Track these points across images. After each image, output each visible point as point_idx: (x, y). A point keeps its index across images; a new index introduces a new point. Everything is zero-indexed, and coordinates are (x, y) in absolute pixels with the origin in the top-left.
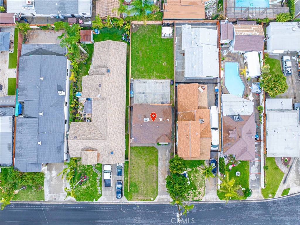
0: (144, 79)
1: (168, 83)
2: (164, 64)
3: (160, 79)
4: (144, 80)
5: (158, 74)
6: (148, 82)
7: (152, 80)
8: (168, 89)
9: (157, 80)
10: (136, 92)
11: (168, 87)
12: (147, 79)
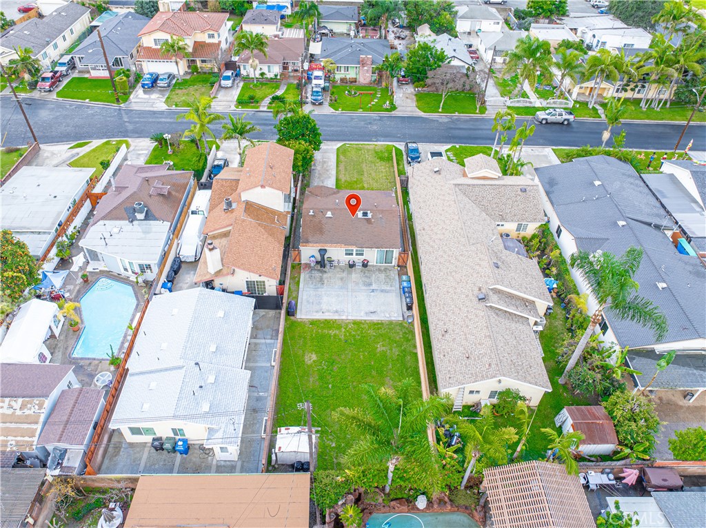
0: (375, 322)
1: (304, 311)
2: (314, 357)
3: (326, 320)
4: (374, 318)
5: (332, 332)
6: (362, 314)
7: (350, 318)
8: (305, 298)
9: (337, 318)
10: (394, 294)
11: (305, 303)
12: (365, 320)
